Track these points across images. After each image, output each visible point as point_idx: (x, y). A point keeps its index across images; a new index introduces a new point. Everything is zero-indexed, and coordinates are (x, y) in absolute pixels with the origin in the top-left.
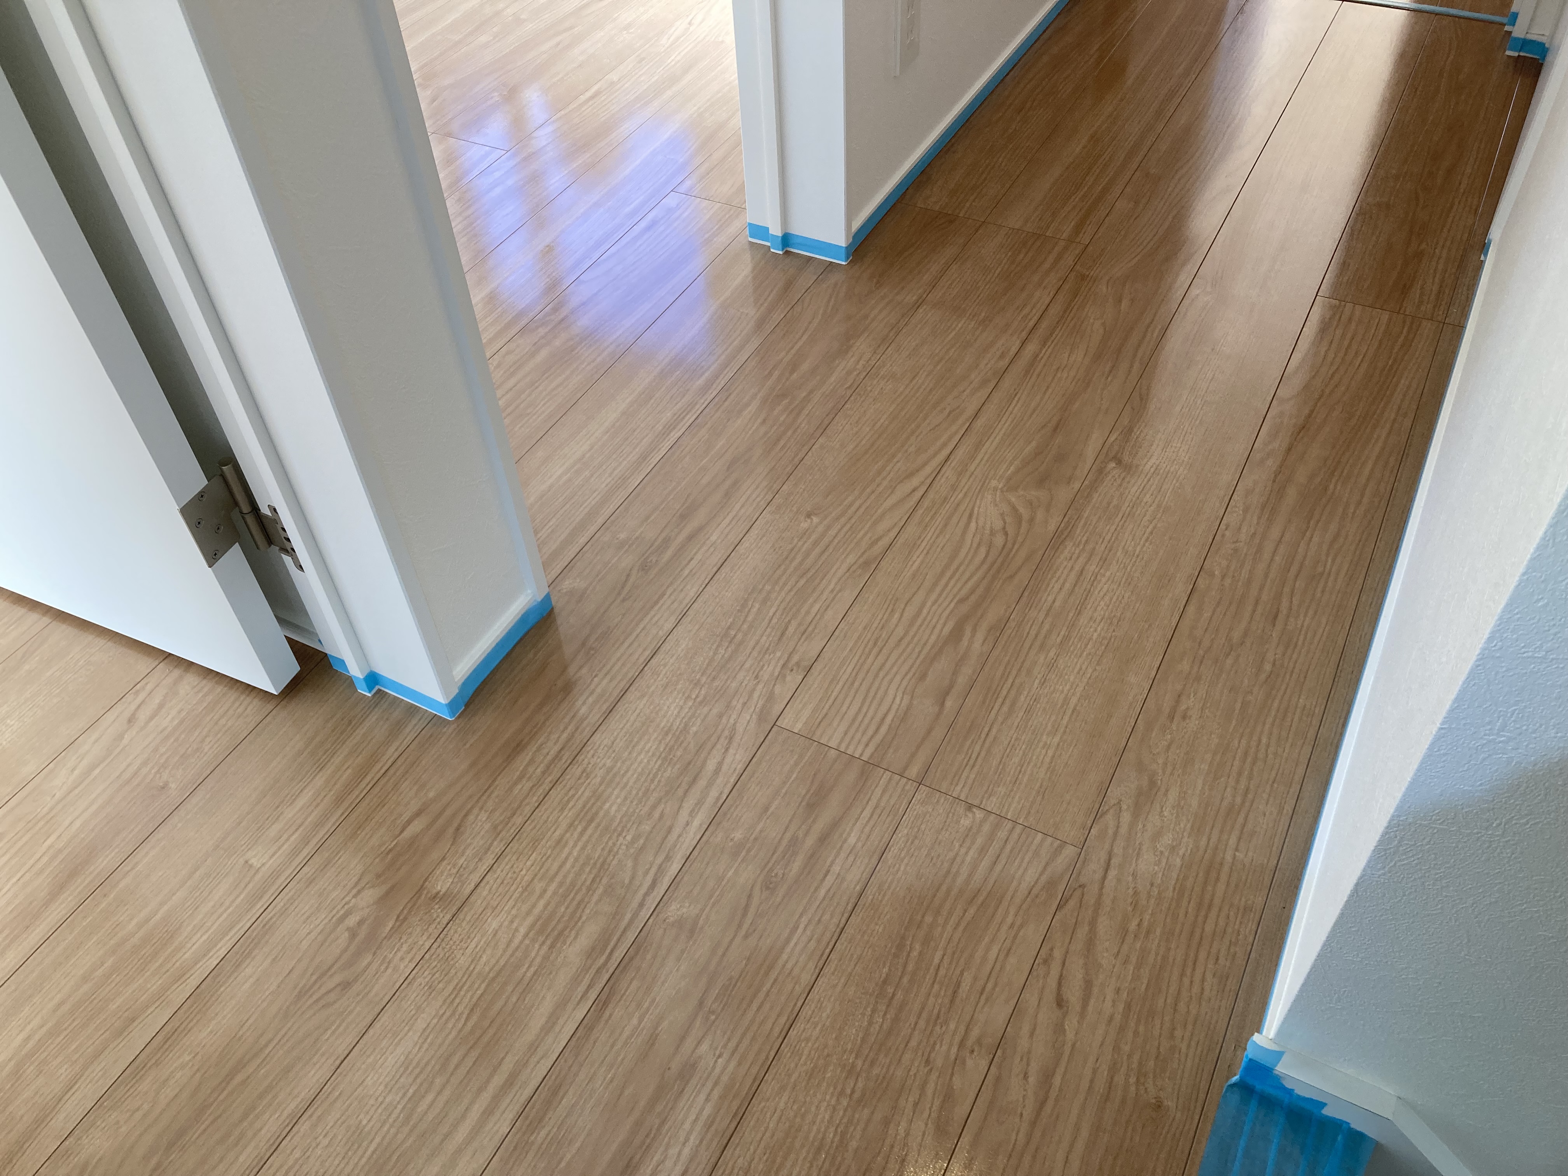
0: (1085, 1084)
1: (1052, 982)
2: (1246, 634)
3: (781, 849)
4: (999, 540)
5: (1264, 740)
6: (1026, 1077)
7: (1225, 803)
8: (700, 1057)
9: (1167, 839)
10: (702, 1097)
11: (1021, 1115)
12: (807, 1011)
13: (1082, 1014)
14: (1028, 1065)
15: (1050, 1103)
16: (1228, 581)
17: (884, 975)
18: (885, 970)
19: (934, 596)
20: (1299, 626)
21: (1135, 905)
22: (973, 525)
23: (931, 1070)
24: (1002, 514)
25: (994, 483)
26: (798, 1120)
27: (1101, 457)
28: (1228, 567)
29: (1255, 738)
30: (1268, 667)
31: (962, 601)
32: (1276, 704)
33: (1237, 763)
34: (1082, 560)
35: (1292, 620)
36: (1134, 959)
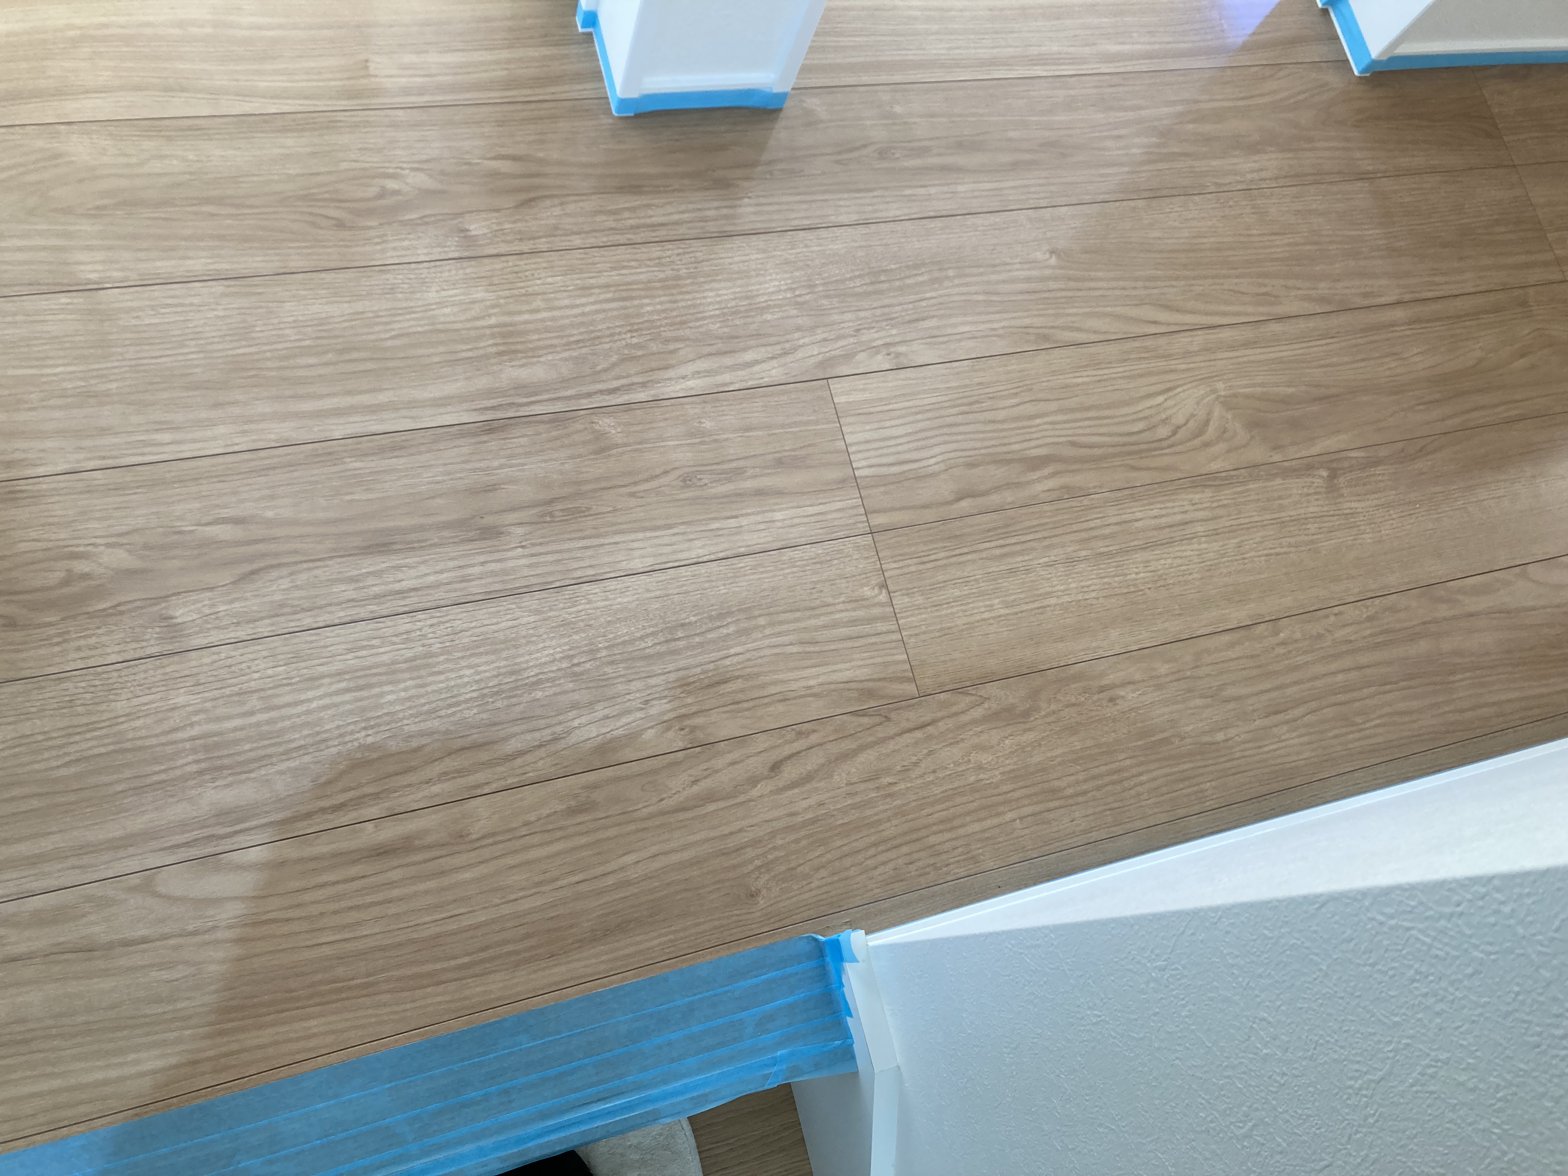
0: (726, 830)
1: (787, 750)
2: (1237, 699)
3: (725, 466)
4: (1163, 432)
5: (1144, 778)
6: (695, 782)
7: (1057, 783)
8: (510, 533)
9: (985, 758)
10: (482, 558)
11: (662, 800)
12: (612, 585)
13: (779, 791)
14: (705, 778)
15: (689, 814)
16: (1281, 650)
17: (687, 621)
18: (693, 619)
19: (1060, 418)
20: (1283, 737)
21: (906, 770)
22: (1160, 399)
23: (642, 709)
24: (1193, 416)
25: (1220, 385)
26: (523, 641)
27: (1325, 458)
28: (1296, 641)
29: (1140, 769)
30: (1220, 736)
31: (1073, 444)
32: (1186, 766)
33: (1103, 769)
34: (1200, 515)
35: (1285, 728)
36: (858, 799)
